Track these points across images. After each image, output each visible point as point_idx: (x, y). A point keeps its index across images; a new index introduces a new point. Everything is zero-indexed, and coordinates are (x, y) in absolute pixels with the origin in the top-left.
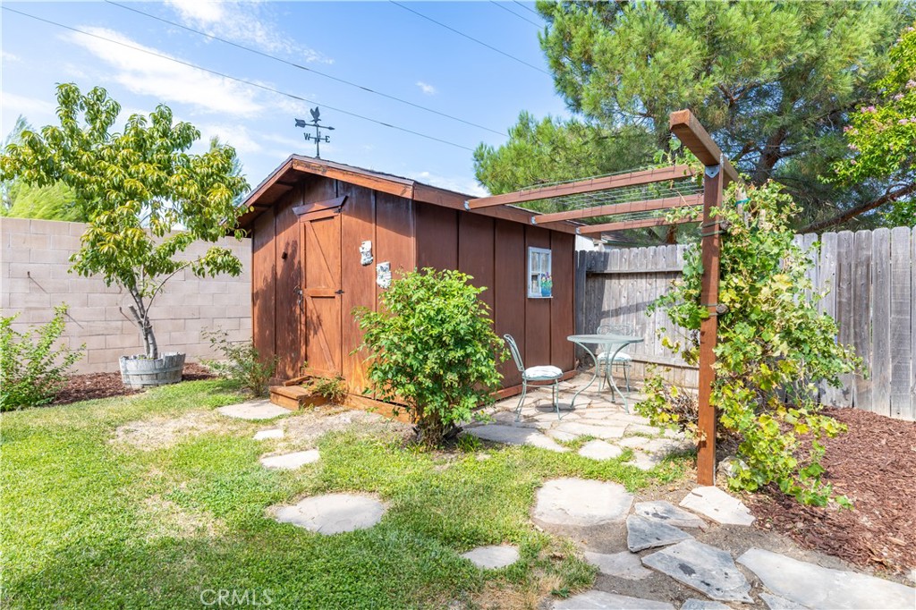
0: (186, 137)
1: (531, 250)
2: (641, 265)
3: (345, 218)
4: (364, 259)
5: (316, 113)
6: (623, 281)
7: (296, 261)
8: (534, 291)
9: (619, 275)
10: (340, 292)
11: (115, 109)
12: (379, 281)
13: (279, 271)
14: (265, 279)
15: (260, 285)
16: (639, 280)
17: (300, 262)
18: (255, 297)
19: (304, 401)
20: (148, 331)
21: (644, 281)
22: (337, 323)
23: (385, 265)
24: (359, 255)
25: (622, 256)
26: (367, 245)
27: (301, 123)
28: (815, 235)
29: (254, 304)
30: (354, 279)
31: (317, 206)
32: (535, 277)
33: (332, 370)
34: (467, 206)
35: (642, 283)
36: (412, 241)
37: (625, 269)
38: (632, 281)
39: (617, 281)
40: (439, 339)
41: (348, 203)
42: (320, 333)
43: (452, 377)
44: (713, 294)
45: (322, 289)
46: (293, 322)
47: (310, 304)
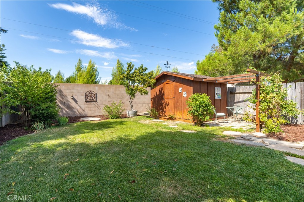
0: (146, 70)
1: (216, 88)
2: (245, 90)
3: (175, 83)
4: (180, 91)
5: (167, 62)
6: (240, 95)
7: (162, 92)
8: (217, 97)
9: (239, 93)
10: (174, 98)
11: (133, 66)
12: (184, 95)
13: (158, 94)
14: (154, 95)
15: (153, 96)
16: (245, 94)
17: (163, 92)
18: (151, 99)
19: (168, 119)
20: (132, 106)
21: (246, 94)
22: (173, 104)
23: (185, 92)
25: (240, 88)
26: (181, 89)
27: (165, 65)
28: (294, 83)
29: (152, 101)
30: (177, 95)
31: (168, 81)
32: (217, 94)
33: (172, 113)
34: (203, 80)
35: (246, 95)
36: (192, 87)
37: (241, 92)
38: (243, 94)
39: (239, 95)
40: (203, 106)
41: (176, 80)
42: (169, 106)
43: (205, 112)
44: (258, 97)
45: (169, 97)
46: (162, 104)
47: (166, 100)
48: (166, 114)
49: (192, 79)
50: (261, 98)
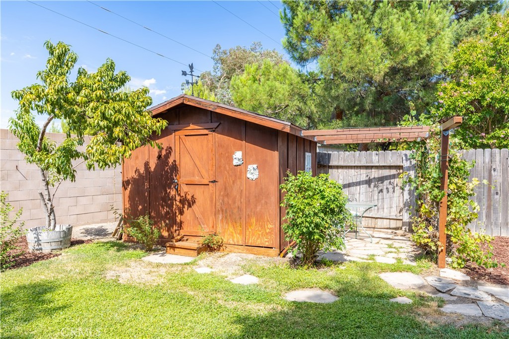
0: (123, 81)
1: (306, 155)
3: (218, 135)
4: (235, 162)
5: (191, 67)
6: (340, 170)
7: (171, 160)
10: (214, 181)
12: (249, 175)
13: (152, 166)
14: (137, 171)
15: (132, 174)
16: (350, 170)
17: (175, 161)
18: (125, 184)
20: (52, 211)
21: (353, 170)
22: (211, 201)
23: (255, 166)
24: (231, 159)
26: (238, 154)
29: (125, 189)
30: (226, 174)
31: (192, 126)
33: (207, 230)
34: (302, 134)
36: (276, 154)
38: (346, 170)
41: (220, 127)
42: (194, 207)
44: (446, 186)
45: (197, 179)
46: (168, 201)
47: (184, 189)
48: (182, 233)
49: (284, 128)
50: (452, 187)
